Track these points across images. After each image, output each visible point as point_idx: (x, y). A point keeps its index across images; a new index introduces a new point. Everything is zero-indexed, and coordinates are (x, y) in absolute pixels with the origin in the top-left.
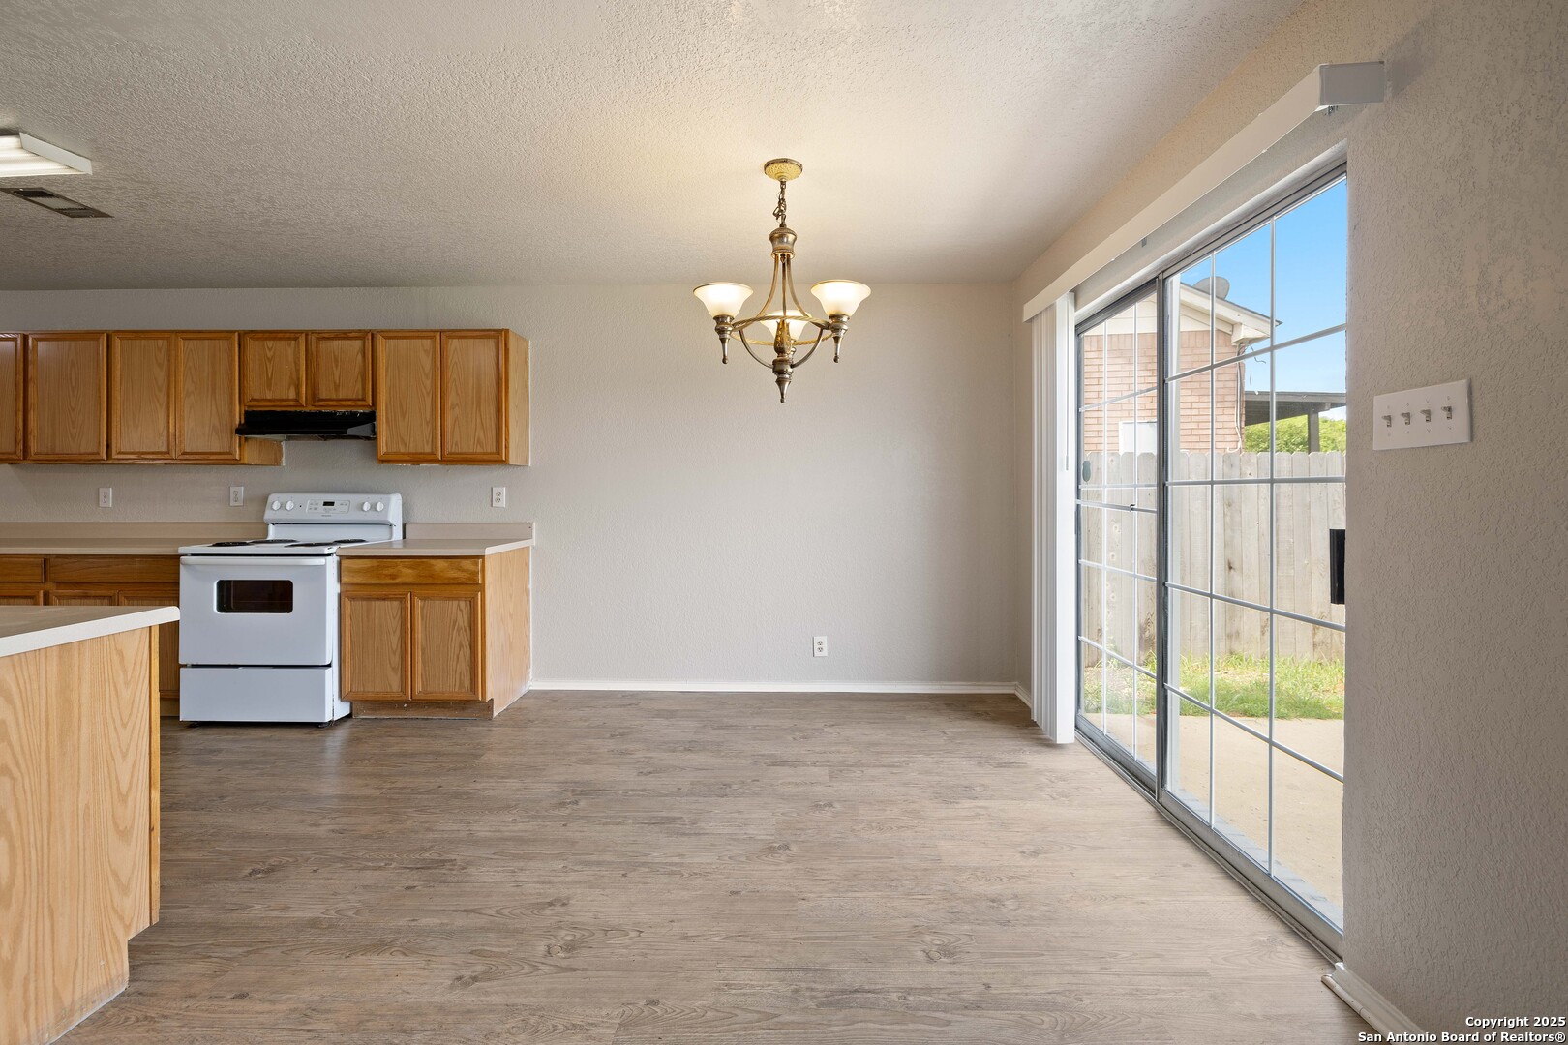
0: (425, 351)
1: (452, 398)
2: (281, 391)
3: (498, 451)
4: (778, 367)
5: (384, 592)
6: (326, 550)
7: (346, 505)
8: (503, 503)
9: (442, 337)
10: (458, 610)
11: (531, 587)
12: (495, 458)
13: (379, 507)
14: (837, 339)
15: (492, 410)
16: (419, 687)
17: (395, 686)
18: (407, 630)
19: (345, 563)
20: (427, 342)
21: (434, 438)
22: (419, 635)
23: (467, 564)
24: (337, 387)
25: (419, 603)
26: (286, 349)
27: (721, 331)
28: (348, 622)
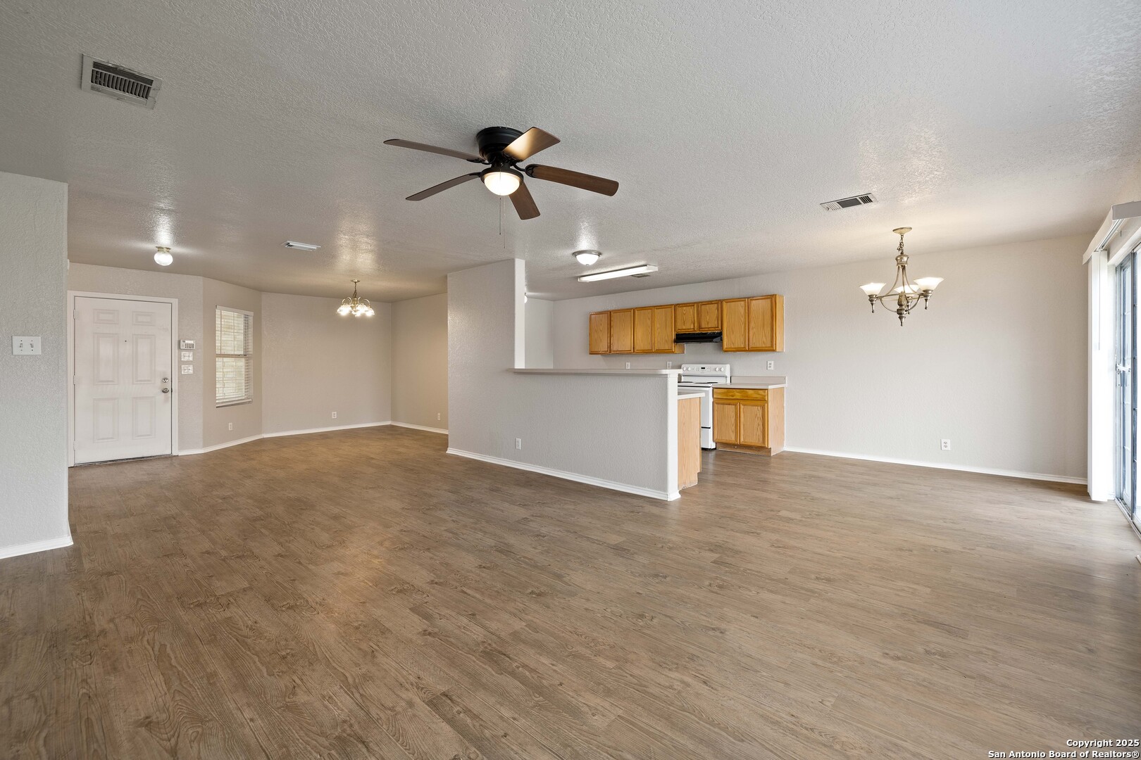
0: (742, 307)
1: (752, 325)
2: (688, 326)
3: (772, 346)
4: (899, 312)
5: (729, 402)
6: (709, 385)
7: (710, 368)
8: (772, 368)
9: (749, 299)
10: (757, 410)
11: (785, 405)
12: (771, 349)
13: (722, 370)
14: (926, 300)
15: (769, 329)
16: (742, 440)
17: (733, 439)
18: (737, 417)
19: (715, 390)
20: (743, 303)
21: (745, 341)
22: (742, 419)
23: (761, 392)
24: (708, 323)
25: (742, 407)
26: (690, 310)
27: (871, 301)
28: (716, 413)
